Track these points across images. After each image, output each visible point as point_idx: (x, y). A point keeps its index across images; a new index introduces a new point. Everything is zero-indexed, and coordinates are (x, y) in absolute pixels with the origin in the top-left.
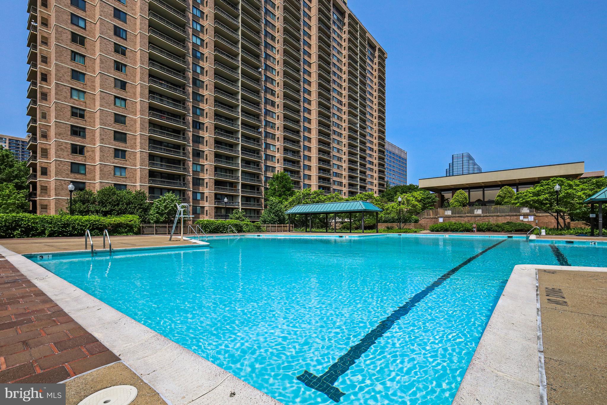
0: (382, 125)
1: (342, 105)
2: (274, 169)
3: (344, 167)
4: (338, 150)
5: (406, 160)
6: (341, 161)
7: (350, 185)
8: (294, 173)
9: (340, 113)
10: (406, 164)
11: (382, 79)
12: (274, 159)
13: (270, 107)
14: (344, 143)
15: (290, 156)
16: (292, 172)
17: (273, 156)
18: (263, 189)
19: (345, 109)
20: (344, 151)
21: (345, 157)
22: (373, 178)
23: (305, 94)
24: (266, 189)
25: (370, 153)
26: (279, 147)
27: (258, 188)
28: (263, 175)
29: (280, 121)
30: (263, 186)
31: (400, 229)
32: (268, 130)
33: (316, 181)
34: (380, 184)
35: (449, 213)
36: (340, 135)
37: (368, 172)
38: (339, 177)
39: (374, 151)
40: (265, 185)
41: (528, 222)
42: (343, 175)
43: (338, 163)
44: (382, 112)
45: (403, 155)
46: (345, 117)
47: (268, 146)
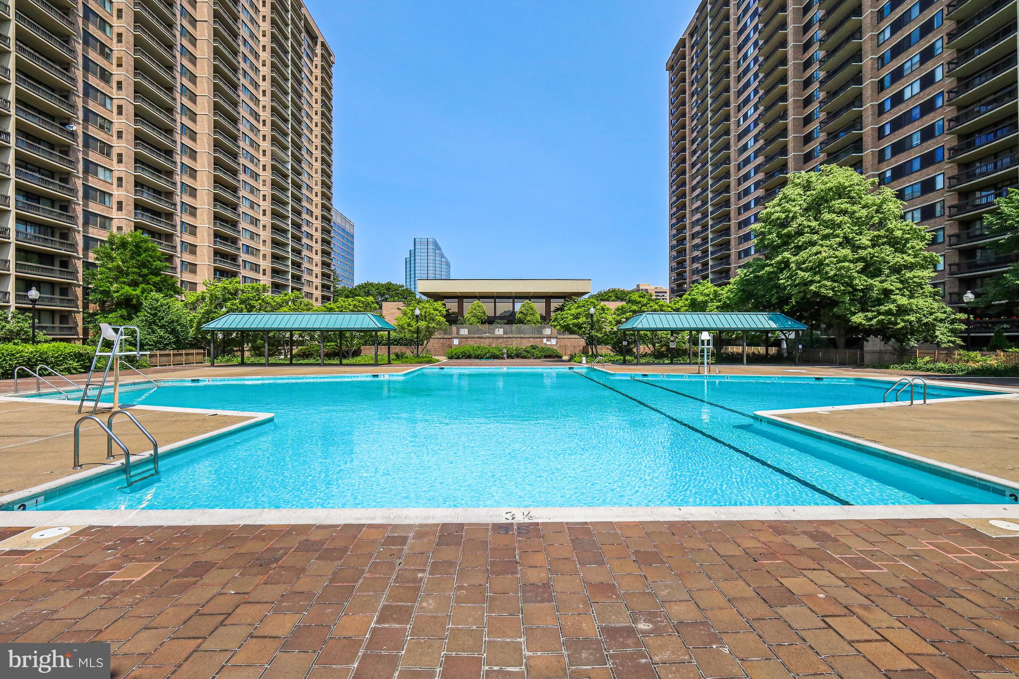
0: (326, 174)
1: (258, 121)
2: (107, 222)
3: (262, 238)
4: (252, 205)
5: (353, 237)
6: (256, 225)
7: (275, 272)
8: (157, 236)
9: (256, 135)
10: (352, 243)
11: (326, 95)
12: (107, 199)
13: (98, 81)
14: (262, 193)
15: (148, 199)
16: (153, 233)
17: (104, 192)
18: (79, 264)
19: (266, 130)
20: (262, 208)
21: (264, 218)
22: (312, 263)
23: (183, 79)
24: (87, 265)
25: (308, 218)
26: (122, 175)
27: (65, 262)
28: (79, 232)
29: (126, 119)
30: (79, 259)
31: (418, 356)
32: (92, 132)
33: (209, 258)
34: (323, 274)
35: (464, 332)
36: (256, 176)
37: (305, 252)
38: (252, 254)
39: (314, 217)
40: (86, 255)
41: (551, 345)
42: (261, 253)
43: (252, 228)
44: (326, 151)
45: (347, 228)
46: (266, 145)
47: (90, 168)
